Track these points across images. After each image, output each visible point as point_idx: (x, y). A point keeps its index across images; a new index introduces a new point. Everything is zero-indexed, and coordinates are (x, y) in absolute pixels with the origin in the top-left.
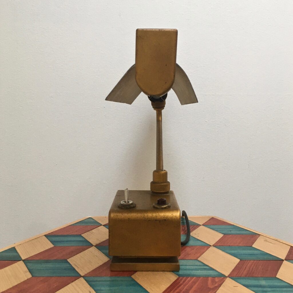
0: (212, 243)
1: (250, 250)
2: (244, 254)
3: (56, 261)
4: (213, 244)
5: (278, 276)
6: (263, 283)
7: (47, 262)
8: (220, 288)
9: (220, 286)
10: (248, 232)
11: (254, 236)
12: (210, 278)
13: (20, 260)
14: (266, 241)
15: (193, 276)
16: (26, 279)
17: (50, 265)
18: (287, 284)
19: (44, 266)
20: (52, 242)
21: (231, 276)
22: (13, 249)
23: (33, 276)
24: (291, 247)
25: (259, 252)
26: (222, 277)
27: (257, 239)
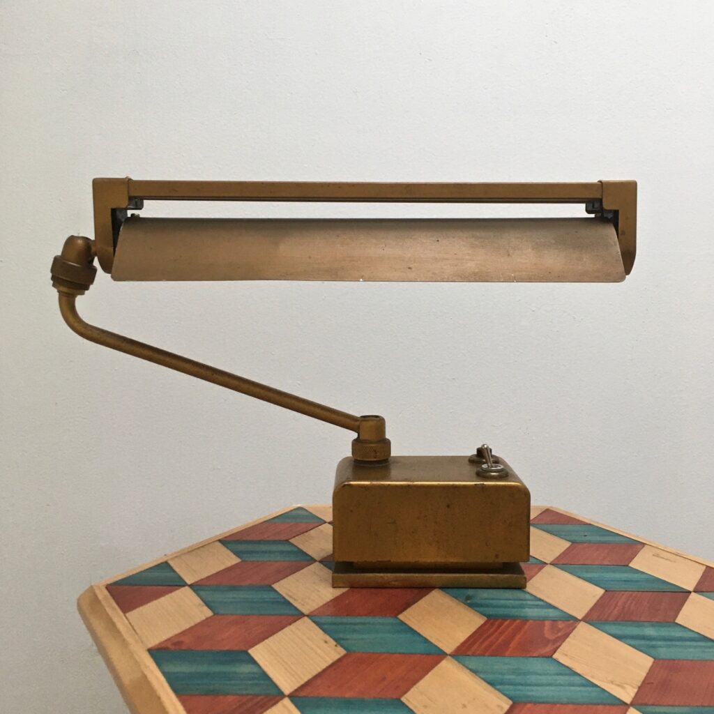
0: (549, 559)
1: (626, 572)
2: (612, 581)
3: (251, 588)
4: (552, 559)
5: (679, 620)
6: (650, 631)
7: (235, 588)
8: (568, 639)
9: (567, 636)
10: (621, 539)
11: (633, 547)
12: (547, 624)
13: (184, 586)
14: (657, 556)
15: (514, 618)
16: (204, 618)
17: (241, 595)
18: (696, 636)
19: (231, 596)
20: (237, 553)
21: (587, 619)
22: (165, 566)
23: (215, 614)
24: (707, 567)
25: (643, 576)
26: (572, 622)
27: (640, 553)
